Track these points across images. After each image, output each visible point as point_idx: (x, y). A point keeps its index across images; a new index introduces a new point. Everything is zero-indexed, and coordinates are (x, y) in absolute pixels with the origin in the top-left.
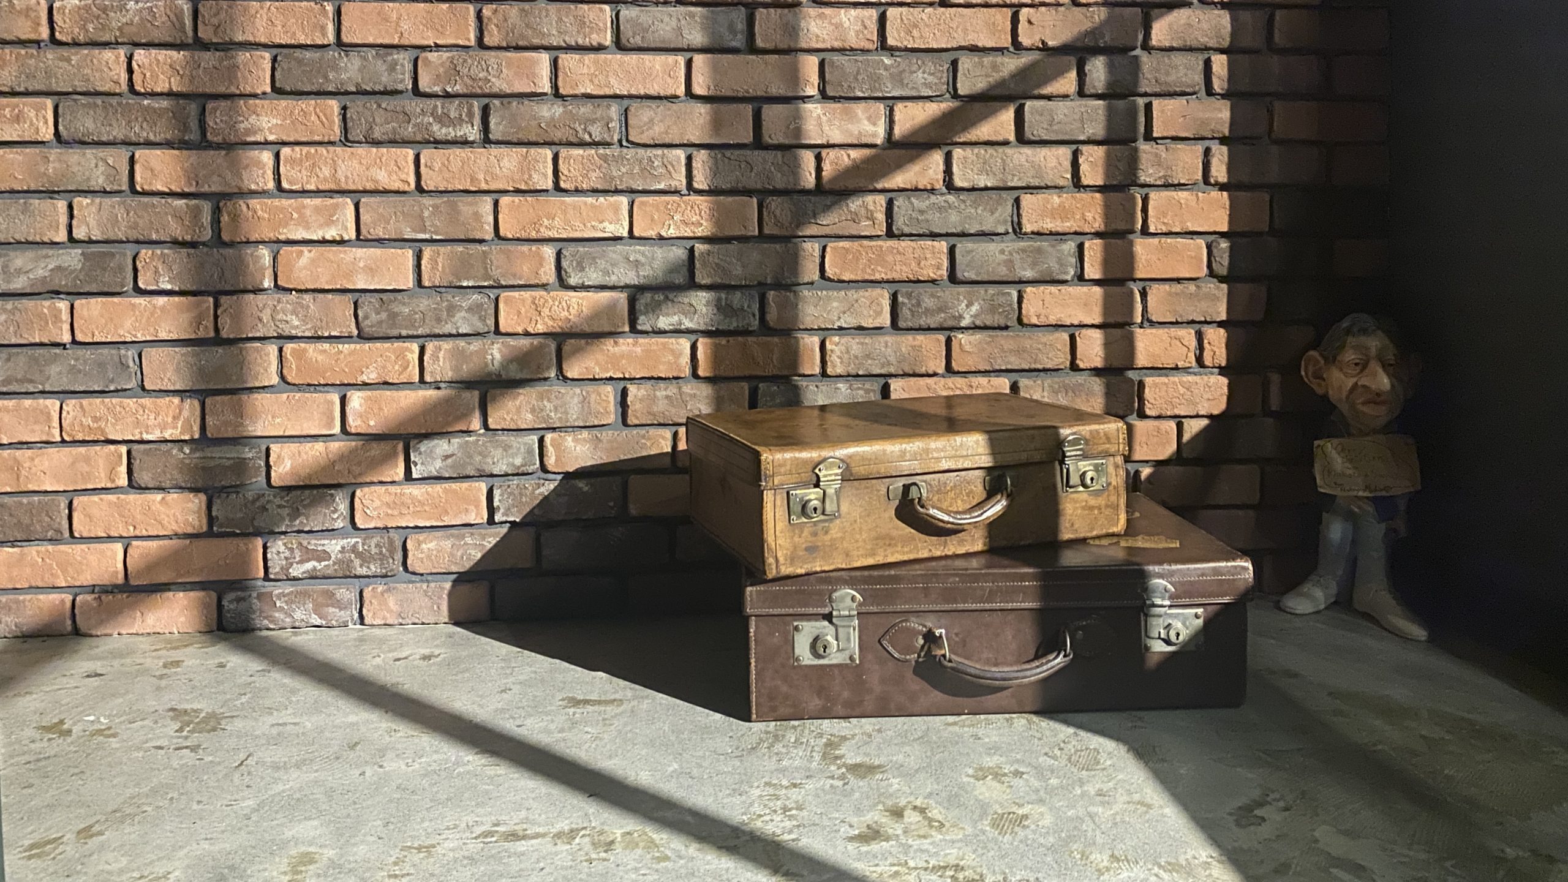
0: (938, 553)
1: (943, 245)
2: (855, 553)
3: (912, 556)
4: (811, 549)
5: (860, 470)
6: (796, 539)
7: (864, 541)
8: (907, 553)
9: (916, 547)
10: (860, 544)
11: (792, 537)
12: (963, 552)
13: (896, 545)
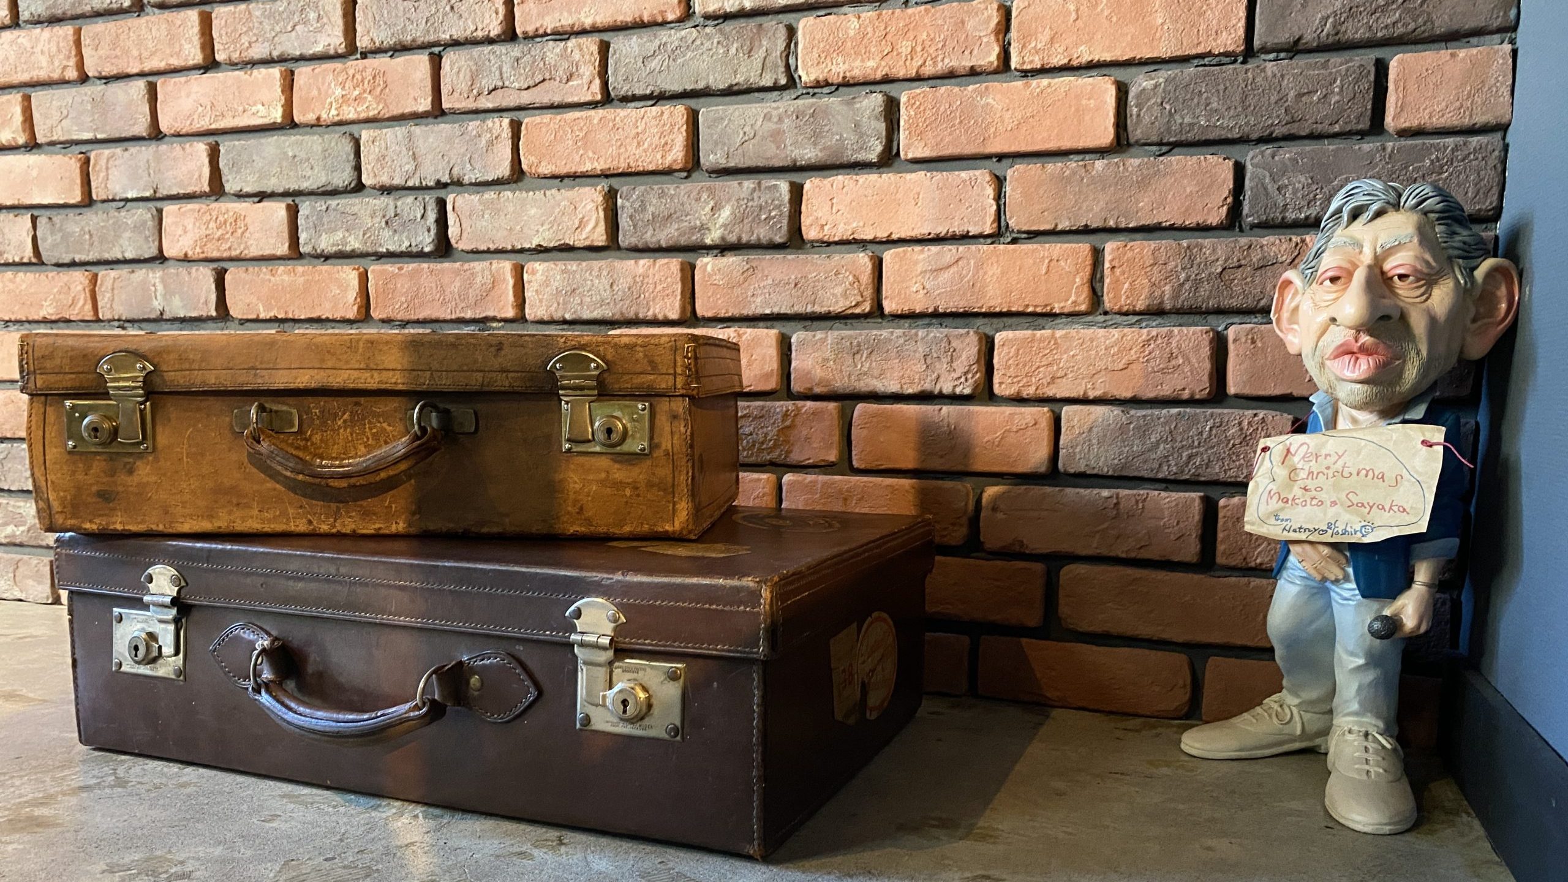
0: (324, 528)
1: (678, 112)
2: (179, 510)
3: (280, 527)
4: (106, 496)
5: (175, 378)
6: (80, 477)
7: (193, 492)
8: (269, 521)
9: (285, 513)
10: (187, 497)
11: (74, 473)
12: (370, 531)
13: (248, 506)
